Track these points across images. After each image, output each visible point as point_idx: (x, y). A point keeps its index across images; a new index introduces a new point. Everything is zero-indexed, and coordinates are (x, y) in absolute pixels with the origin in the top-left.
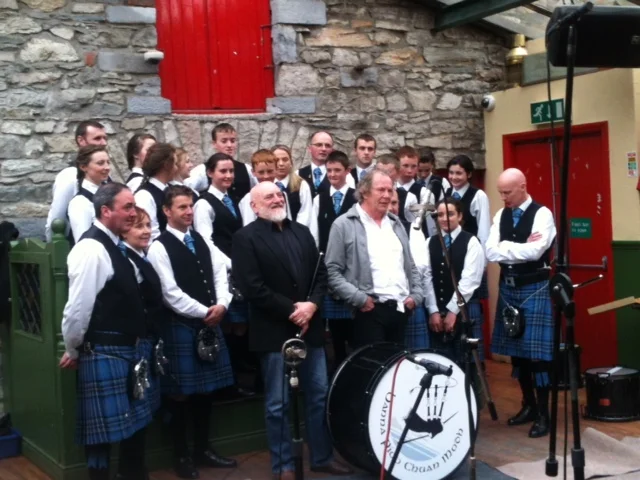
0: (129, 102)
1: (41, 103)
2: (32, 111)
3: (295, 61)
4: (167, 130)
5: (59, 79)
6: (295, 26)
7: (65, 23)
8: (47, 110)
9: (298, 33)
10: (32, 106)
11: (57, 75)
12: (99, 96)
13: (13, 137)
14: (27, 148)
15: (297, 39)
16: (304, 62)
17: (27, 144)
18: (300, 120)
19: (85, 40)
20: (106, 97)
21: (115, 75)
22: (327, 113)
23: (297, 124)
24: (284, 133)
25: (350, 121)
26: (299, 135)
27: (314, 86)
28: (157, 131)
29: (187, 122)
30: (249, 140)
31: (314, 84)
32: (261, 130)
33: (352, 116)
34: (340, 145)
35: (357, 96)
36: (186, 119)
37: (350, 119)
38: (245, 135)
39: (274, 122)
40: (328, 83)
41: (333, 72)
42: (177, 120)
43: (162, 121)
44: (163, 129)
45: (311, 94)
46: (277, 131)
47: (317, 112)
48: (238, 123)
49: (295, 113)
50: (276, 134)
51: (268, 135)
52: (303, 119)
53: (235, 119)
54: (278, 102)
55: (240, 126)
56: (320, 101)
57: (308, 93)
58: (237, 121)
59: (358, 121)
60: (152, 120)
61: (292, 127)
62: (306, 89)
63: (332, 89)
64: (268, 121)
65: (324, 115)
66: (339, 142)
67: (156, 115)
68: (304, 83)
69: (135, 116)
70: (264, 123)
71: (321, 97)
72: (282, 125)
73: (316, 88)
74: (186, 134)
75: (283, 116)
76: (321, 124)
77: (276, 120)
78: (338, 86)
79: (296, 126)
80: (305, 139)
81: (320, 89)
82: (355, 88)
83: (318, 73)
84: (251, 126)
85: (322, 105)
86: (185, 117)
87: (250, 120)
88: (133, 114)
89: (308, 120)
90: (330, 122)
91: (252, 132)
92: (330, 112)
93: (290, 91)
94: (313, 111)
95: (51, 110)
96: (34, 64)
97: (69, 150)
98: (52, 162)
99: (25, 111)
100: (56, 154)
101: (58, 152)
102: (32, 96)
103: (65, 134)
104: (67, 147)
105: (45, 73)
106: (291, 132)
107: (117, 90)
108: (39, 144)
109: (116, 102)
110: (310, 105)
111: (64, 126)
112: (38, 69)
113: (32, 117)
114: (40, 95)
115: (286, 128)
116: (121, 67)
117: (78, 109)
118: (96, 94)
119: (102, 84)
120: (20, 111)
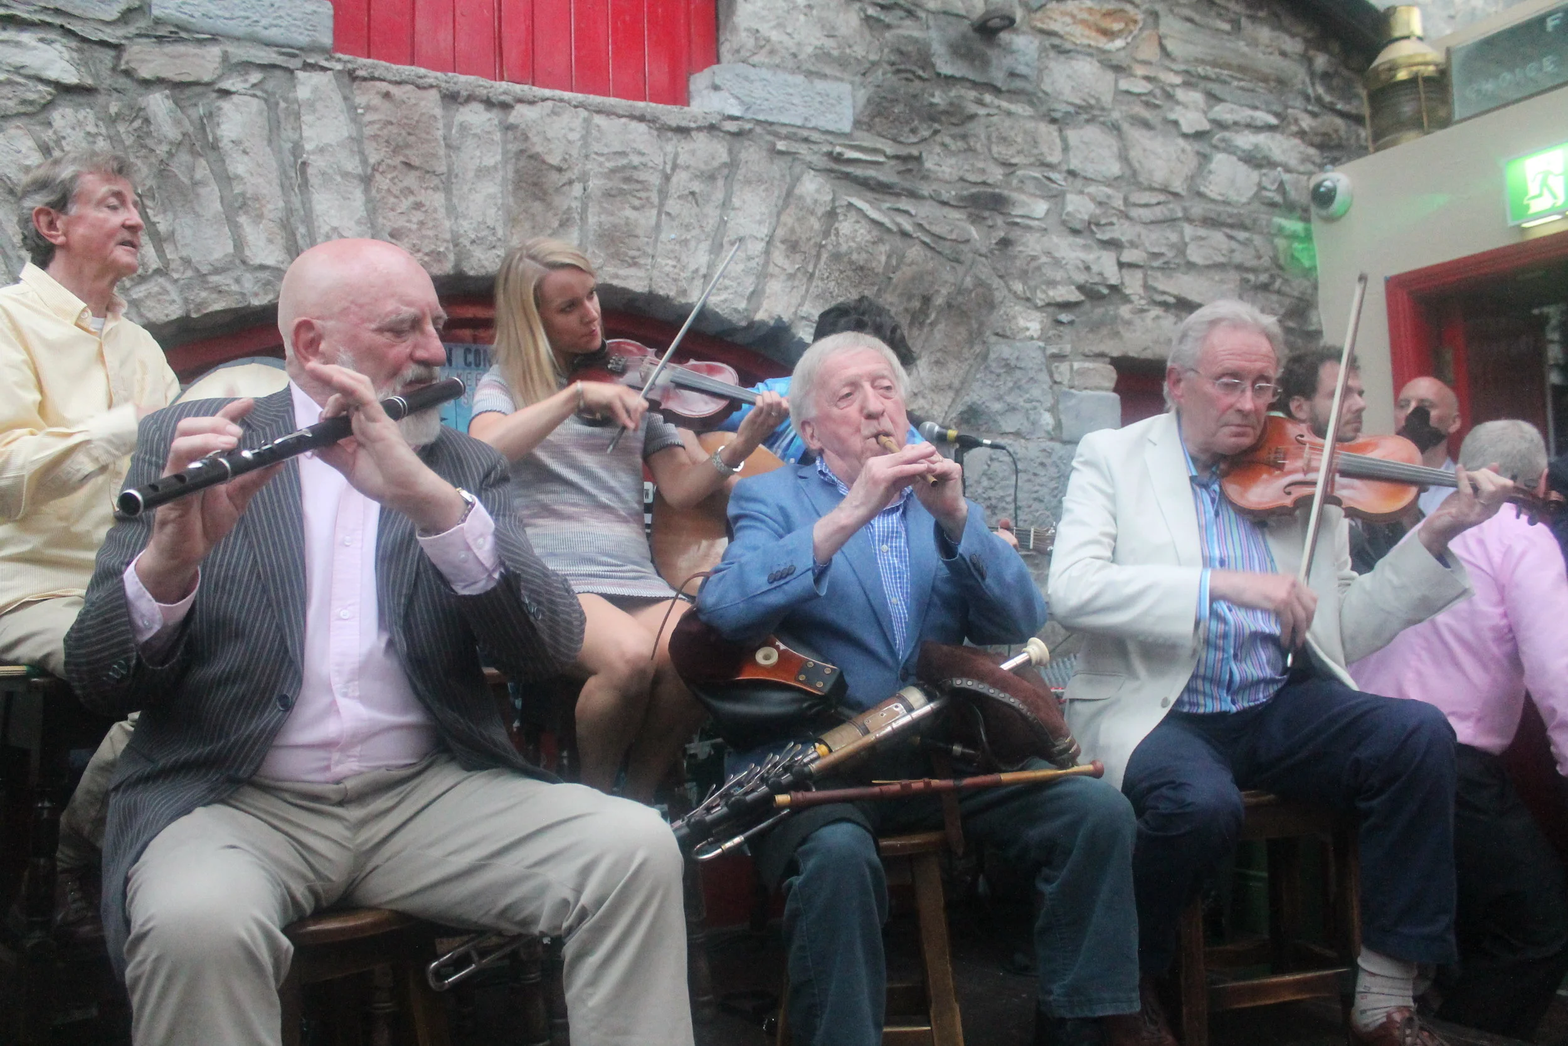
4: (311, 105)
18: (803, 149)
22: (891, 142)
23: (794, 160)
24: (748, 182)
25: (962, 179)
26: (801, 198)
27: (848, 51)
28: (270, 102)
29: (394, 90)
30: (625, 187)
31: (850, 47)
32: (669, 159)
33: (966, 167)
34: (932, 249)
35: (982, 111)
36: (389, 77)
37: (961, 173)
38: (610, 165)
39: (715, 141)
40: (892, 51)
41: (908, 22)
42: (352, 76)
43: (291, 72)
44: (296, 101)
45: (838, 74)
46: (726, 171)
47: (858, 134)
48: (585, 120)
49: (787, 122)
50: (720, 183)
51: (691, 180)
52: (813, 147)
53: (576, 107)
54: (728, 76)
55: (594, 132)
56: (869, 101)
57: (828, 70)
58: (583, 113)
59: (984, 183)
60: (252, 59)
61: (777, 168)
62: (822, 55)
63: (906, 71)
64: (693, 134)
65: (879, 146)
66: (927, 240)
67: (268, 44)
68: (818, 35)
69: (183, 35)
70: (679, 136)
71: (871, 89)
72: (743, 155)
73: (856, 59)
74: (385, 131)
75: (748, 126)
76: (871, 172)
77: (721, 134)
78: (923, 69)
79: (790, 168)
80: (819, 214)
81: (867, 65)
82: (975, 85)
83: (862, 15)
84: (634, 141)
85: (874, 117)
86: (387, 69)
87: (632, 117)
88: (177, 26)
89: (830, 154)
90: (899, 173)
91: (636, 160)
92: (901, 143)
93: (772, 52)
94: (847, 127)
106: (772, 184)
110: (837, 109)
115: (756, 168)
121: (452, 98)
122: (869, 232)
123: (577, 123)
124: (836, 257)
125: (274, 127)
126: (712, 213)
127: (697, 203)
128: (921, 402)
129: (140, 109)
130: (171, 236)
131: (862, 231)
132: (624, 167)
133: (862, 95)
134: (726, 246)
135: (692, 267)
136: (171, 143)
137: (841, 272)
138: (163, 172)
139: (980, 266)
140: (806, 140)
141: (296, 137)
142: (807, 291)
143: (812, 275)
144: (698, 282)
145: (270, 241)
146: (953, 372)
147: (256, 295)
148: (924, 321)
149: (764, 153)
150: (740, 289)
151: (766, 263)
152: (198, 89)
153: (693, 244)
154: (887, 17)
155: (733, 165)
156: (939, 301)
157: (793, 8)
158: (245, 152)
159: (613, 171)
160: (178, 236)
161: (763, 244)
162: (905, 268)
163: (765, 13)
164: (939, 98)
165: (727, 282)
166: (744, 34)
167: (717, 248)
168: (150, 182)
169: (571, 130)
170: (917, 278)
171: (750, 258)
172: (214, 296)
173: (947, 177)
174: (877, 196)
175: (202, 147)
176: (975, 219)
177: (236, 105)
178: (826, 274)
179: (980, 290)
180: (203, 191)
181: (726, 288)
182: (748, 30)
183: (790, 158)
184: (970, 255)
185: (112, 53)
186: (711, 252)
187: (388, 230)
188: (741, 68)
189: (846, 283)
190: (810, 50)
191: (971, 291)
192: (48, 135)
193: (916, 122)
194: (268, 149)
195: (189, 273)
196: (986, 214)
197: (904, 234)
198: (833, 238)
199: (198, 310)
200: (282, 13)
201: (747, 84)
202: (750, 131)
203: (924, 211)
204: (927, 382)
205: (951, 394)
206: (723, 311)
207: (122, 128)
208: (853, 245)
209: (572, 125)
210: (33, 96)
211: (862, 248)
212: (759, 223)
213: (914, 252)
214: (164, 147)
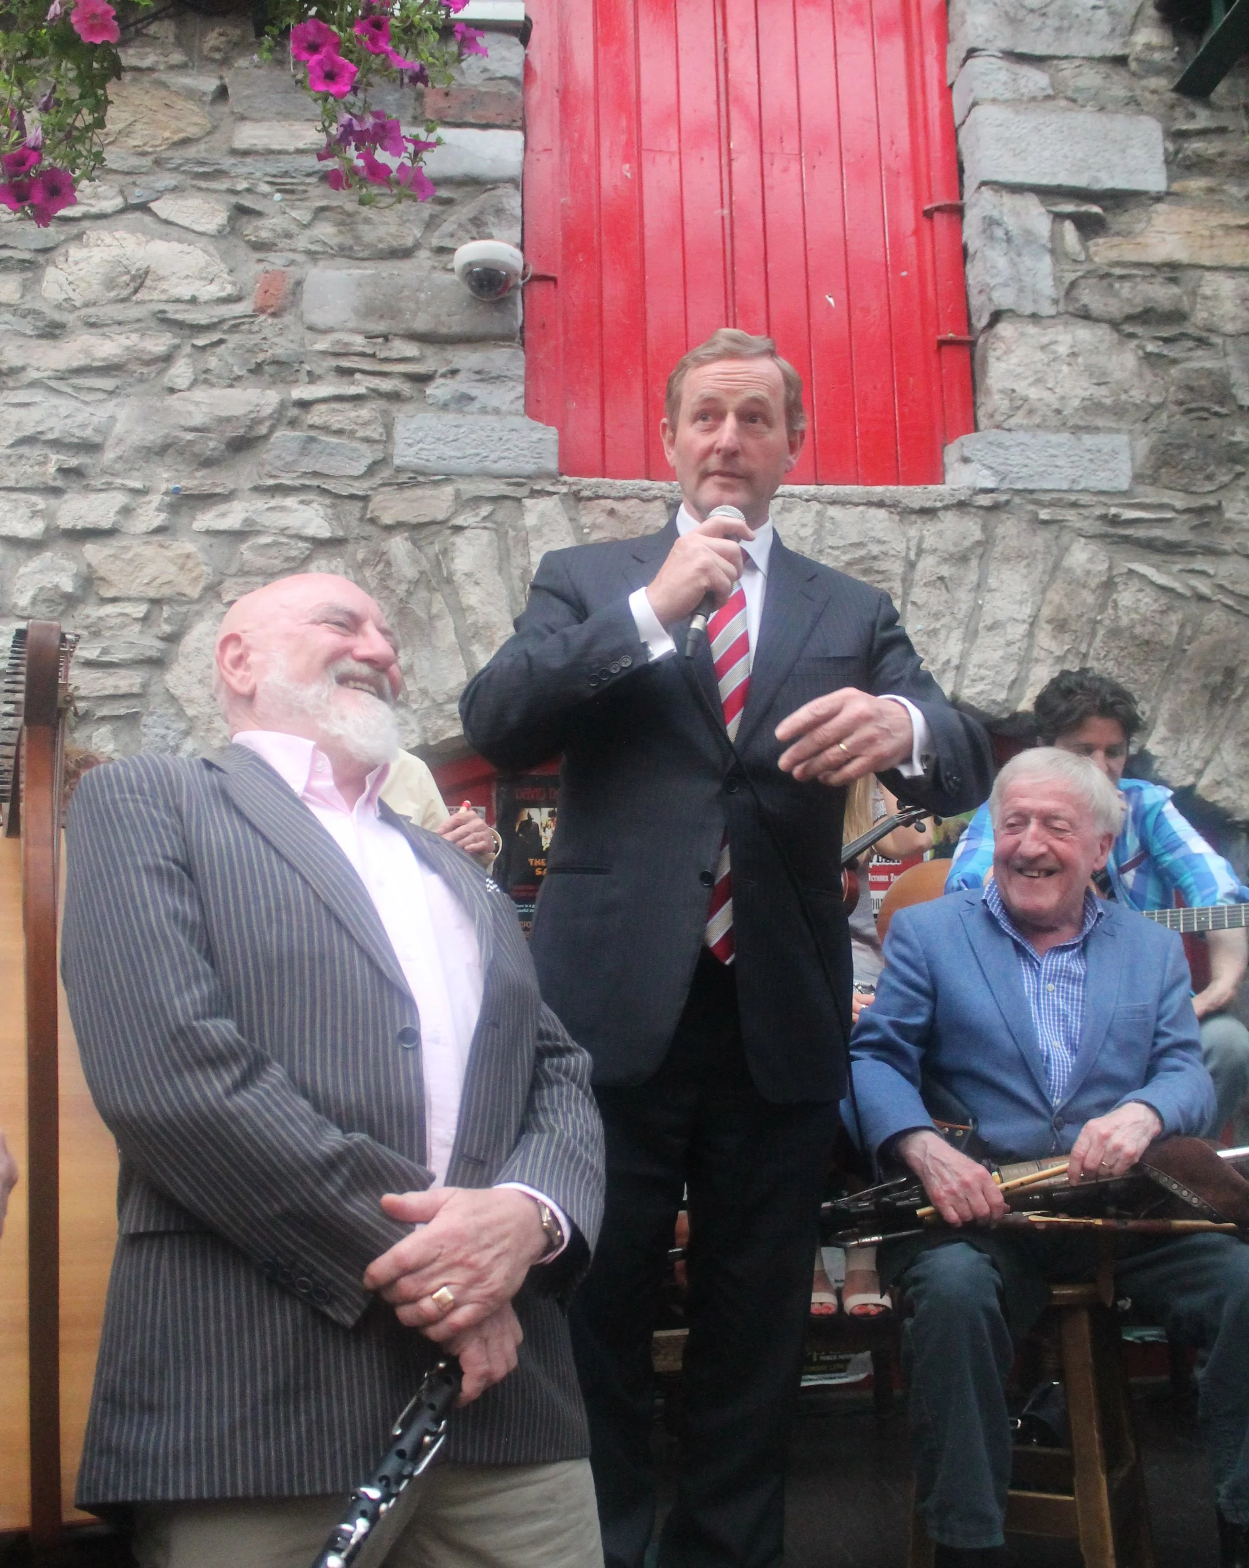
0: (400, 432)
1: (88, 433)
2: (56, 459)
3: (1048, 309)
4: (538, 531)
5: (167, 359)
6: (1046, 193)
7: (203, 184)
8: (109, 455)
9: (1059, 217)
10: (57, 444)
11: (158, 344)
12: (294, 412)
14: (19, 584)
15: (1056, 236)
16: (1086, 316)
17: (22, 570)
18: (1071, 515)
19: (264, 234)
20: (316, 416)
21: (358, 342)
22: (1181, 494)
23: (1062, 528)
24: (1007, 560)
26: (1069, 570)
27: (1123, 397)
28: (500, 532)
29: (618, 506)
31: (1126, 392)
32: (913, 544)
34: (1238, 612)
36: (614, 494)
38: (846, 556)
39: (967, 518)
40: (1180, 388)
41: (1200, 353)
42: (577, 497)
43: (519, 500)
44: (524, 527)
45: (1114, 425)
46: (980, 550)
47: (1140, 489)
48: (818, 513)
49: (1050, 487)
50: (974, 563)
51: (939, 564)
52: (1085, 512)
53: (807, 501)
55: (828, 525)
56: (1152, 450)
57: (1100, 422)
58: (816, 506)
60: (483, 493)
61: (1040, 540)
62: (1093, 407)
63: (1200, 409)
64: (941, 514)
65: (1166, 500)
66: (1230, 602)
67: (498, 477)
68: (1086, 385)
69: (421, 479)
70: (925, 518)
71: (1154, 437)
72: (1000, 530)
73: (1134, 404)
75: (1003, 498)
76: (1156, 532)
77: (973, 511)
78: (1221, 403)
79: (1057, 537)
80: (1093, 586)
81: (1149, 410)
83: (1141, 353)
84: (872, 529)
85: (1159, 468)
86: (611, 486)
87: (869, 504)
88: (415, 471)
89: (1103, 517)
90: (1193, 528)
91: (875, 549)
92: (1192, 493)
93: (1031, 412)
94: (1124, 483)
95: (120, 457)
96: (83, 312)
97: (167, 591)
98: (108, 634)
99: (31, 461)
100: (121, 604)
101: (129, 599)
102: (63, 412)
103: (159, 538)
104: (159, 581)
105: (116, 337)
106: (1034, 559)
107: (362, 390)
108: (63, 570)
109: (353, 432)
110: (1112, 465)
111: (158, 510)
112: (93, 325)
113: (55, 479)
114: (90, 409)
115: (1015, 543)
116: (382, 317)
117: (216, 454)
118: (283, 405)
119: (309, 373)
120: (13, 459)
122: (1156, 601)
123: (810, 518)
124: (1115, 633)
125: (504, 556)
126: (964, 597)
127: (946, 587)
128: (1226, 792)
129: (384, 553)
131: (1146, 600)
132: (862, 559)
133: (1143, 445)
134: (982, 632)
135: (943, 658)
136: (410, 582)
137: (1122, 649)
138: (402, 611)
140: (1074, 505)
141: (525, 562)
143: (1085, 655)
144: (950, 675)
148: (1227, 698)
149: (1024, 525)
150: (999, 678)
151: (1030, 647)
152: (434, 528)
153: (943, 634)
154: (1171, 351)
155: (986, 544)
156: (1246, 672)
157: (1054, 360)
158: (477, 583)
159: (850, 563)
160: (416, 669)
161: (1026, 626)
162: (1202, 638)
163: (1020, 369)
164: (1242, 435)
165: (983, 672)
166: (997, 397)
167: (971, 636)
169: (804, 525)
170: (1218, 648)
171: (1009, 644)
172: (449, 723)
174: (1164, 558)
175: (438, 583)
177: (468, 539)
178: (1103, 654)
180: (439, 624)
181: (982, 679)
182: (1002, 392)
183: (1055, 527)
185: (361, 504)
186: (964, 640)
188: (994, 435)
189: (1128, 661)
190: (1076, 403)
193: (1212, 468)
194: (498, 578)
195: (427, 703)
197: (1201, 598)
198: (1111, 611)
199: (435, 738)
200: (509, 445)
201: (1001, 451)
202: (1007, 502)
203: (1226, 569)
204: (1233, 768)
206: (980, 704)
207: (367, 572)
208: (1136, 616)
209: (804, 521)
210: (293, 553)
211: (1146, 619)
212: (1021, 603)
213: (1214, 618)
214: (404, 587)
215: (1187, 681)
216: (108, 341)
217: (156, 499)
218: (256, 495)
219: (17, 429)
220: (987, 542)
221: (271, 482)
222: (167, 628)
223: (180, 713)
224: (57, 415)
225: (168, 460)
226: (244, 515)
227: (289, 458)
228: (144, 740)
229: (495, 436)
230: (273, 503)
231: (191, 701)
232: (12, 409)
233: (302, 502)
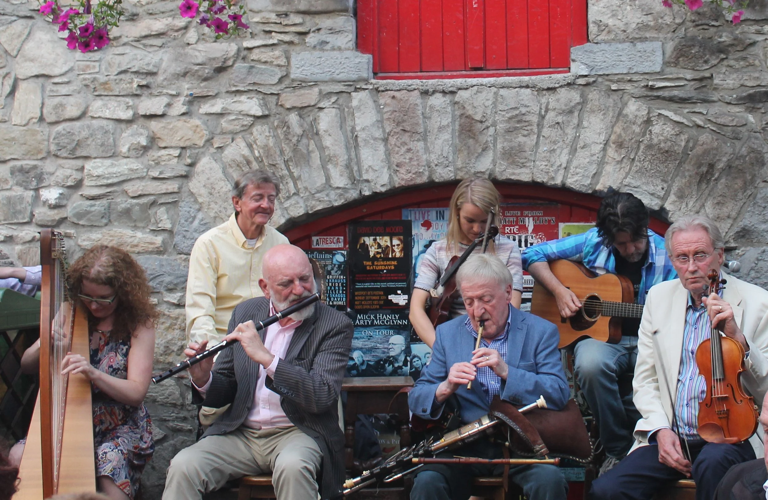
0: (294, 61)
1: (151, 68)
2: (137, 81)
4: (359, 108)
8: (160, 78)
10: (137, 73)
11: (181, 22)
12: (244, 53)
13: (105, 122)
14: (122, 141)
17: (124, 135)
18: (628, 86)
20: (255, 55)
21: (273, 17)
22: (689, 72)
23: (623, 94)
24: (593, 112)
25: (742, 85)
26: (626, 115)
27: (660, 21)
28: (341, 109)
29: (397, 94)
30: (518, 125)
31: (662, 18)
32: (543, 106)
33: (745, 78)
34: (718, 133)
35: (760, 38)
36: (394, 88)
37: (742, 82)
38: (508, 115)
39: (572, 91)
42: (377, 90)
43: (349, 93)
44: (352, 107)
45: (656, 36)
46: (579, 107)
47: (668, 70)
48: (495, 93)
49: (617, 72)
50: (576, 114)
51: (557, 116)
52: (635, 84)
53: (490, 87)
54: (580, 53)
55: (500, 99)
56: (675, 49)
57: (647, 35)
59: (759, 86)
60: (332, 91)
61: (611, 100)
62: (643, 27)
63: (702, 25)
64: (558, 90)
65: (681, 76)
66: (714, 128)
67: (339, 82)
68: (639, 16)
69: (303, 84)
70: (550, 92)
71: (677, 41)
72: (590, 96)
73: (667, 24)
74: (393, 116)
75: (591, 80)
76: (676, 93)
77: (576, 87)
78: (717, 20)
79: (620, 98)
80: (639, 123)
81: (675, 26)
82: (756, 21)
84: (523, 100)
85: (679, 58)
86: (393, 84)
87: (522, 87)
88: (300, 81)
89: (646, 87)
91: (523, 110)
92: (696, 70)
93: (609, 32)
94: (658, 68)
95: (166, 79)
96: (146, 8)
97: (188, 143)
98: (163, 163)
99: (126, 82)
100: (168, 150)
101: (171, 147)
102: (139, 57)
103: (184, 118)
104: (185, 138)
105: (161, 20)
106: (608, 110)
107: (275, 41)
108: (142, 134)
109: (272, 62)
110: (652, 58)
111: (183, 104)
112: (151, 14)
113: (137, 90)
114: (151, 55)
115: (597, 103)
116: (284, 3)
117: (209, 75)
118: (239, 50)
119: (251, 33)
120: (117, 81)
121: (425, 93)
122: (673, 129)
123: (491, 96)
124: (650, 147)
125: (343, 121)
126: (570, 132)
127: (560, 128)
129: (286, 122)
130: (299, 177)
131: (668, 129)
132: (517, 115)
133: (670, 47)
134: (579, 150)
135: (558, 164)
136: (298, 136)
137: (653, 156)
138: (295, 150)
139: (753, 140)
140: (630, 81)
141: (353, 124)
142: (630, 169)
143: (633, 159)
144: (561, 172)
145: (341, 175)
146: (730, 208)
147: (336, 200)
148: (710, 179)
149: (603, 93)
150: (587, 173)
151: (604, 156)
152: (310, 109)
153: (558, 151)
155: (583, 104)
156: (721, 165)
158: (329, 135)
159: (510, 118)
160: (302, 177)
161: (602, 146)
162: (698, 148)
163: (604, 10)
164: (725, 38)
165: (578, 170)
167: (573, 151)
168: (291, 154)
169: (487, 100)
170: (706, 152)
171: (592, 155)
172: (318, 203)
173: (731, 86)
174: (680, 105)
175: (312, 136)
176: (751, 110)
177: (326, 114)
178: (643, 158)
179: (752, 155)
180: (313, 155)
181: (577, 174)
182: (596, 21)
183: (620, 93)
184: (746, 134)
185: (276, 97)
186: (570, 154)
187: (395, 163)
189: (656, 162)
190: (634, 26)
191: (746, 156)
192: (251, 139)
193: (708, 56)
194: (340, 132)
195: (307, 194)
196: (760, 105)
197: (697, 127)
198: (648, 136)
199: (312, 210)
200: (345, 66)
201: (591, 55)
202: (594, 81)
203: (714, 109)
205: (730, 221)
206: (576, 187)
207: (279, 132)
208: (662, 138)
209: (487, 98)
210: (245, 123)
211: (667, 140)
212: (600, 134)
213: (705, 137)
214: (296, 138)
215: (688, 170)
216: (158, 22)
217: (182, 99)
218: (228, 95)
219: (119, 67)
220: (583, 102)
221: (234, 89)
222: (189, 161)
223: (196, 201)
224: (136, 59)
225: (187, 79)
226: (222, 106)
227: (242, 77)
228: (180, 213)
229: (338, 62)
230: (235, 99)
231: (200, 195)
232: (116, 56)
233: (248, 98)
